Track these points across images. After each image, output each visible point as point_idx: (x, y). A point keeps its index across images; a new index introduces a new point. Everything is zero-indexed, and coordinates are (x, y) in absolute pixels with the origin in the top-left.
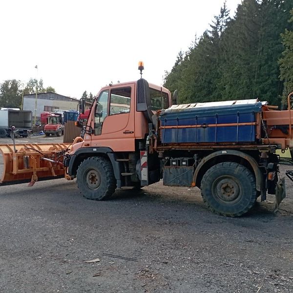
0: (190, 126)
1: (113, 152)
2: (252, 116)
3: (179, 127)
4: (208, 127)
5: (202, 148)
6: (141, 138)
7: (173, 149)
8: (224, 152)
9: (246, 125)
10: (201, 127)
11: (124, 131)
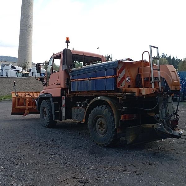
0: (83, 79)
1: (52, 97)
2: (113, 71)
3: (78, 80)
4: (91, 79)
5: (89, 95)
6: (64, 88)
7: (76, 95)
8: (99, 98)
9: (110, 78)
10: (88, 80)
11: (56, 83)
